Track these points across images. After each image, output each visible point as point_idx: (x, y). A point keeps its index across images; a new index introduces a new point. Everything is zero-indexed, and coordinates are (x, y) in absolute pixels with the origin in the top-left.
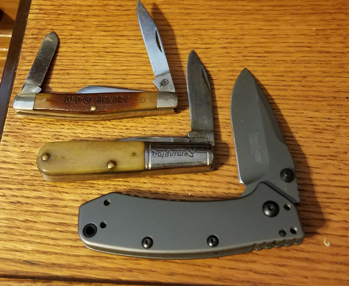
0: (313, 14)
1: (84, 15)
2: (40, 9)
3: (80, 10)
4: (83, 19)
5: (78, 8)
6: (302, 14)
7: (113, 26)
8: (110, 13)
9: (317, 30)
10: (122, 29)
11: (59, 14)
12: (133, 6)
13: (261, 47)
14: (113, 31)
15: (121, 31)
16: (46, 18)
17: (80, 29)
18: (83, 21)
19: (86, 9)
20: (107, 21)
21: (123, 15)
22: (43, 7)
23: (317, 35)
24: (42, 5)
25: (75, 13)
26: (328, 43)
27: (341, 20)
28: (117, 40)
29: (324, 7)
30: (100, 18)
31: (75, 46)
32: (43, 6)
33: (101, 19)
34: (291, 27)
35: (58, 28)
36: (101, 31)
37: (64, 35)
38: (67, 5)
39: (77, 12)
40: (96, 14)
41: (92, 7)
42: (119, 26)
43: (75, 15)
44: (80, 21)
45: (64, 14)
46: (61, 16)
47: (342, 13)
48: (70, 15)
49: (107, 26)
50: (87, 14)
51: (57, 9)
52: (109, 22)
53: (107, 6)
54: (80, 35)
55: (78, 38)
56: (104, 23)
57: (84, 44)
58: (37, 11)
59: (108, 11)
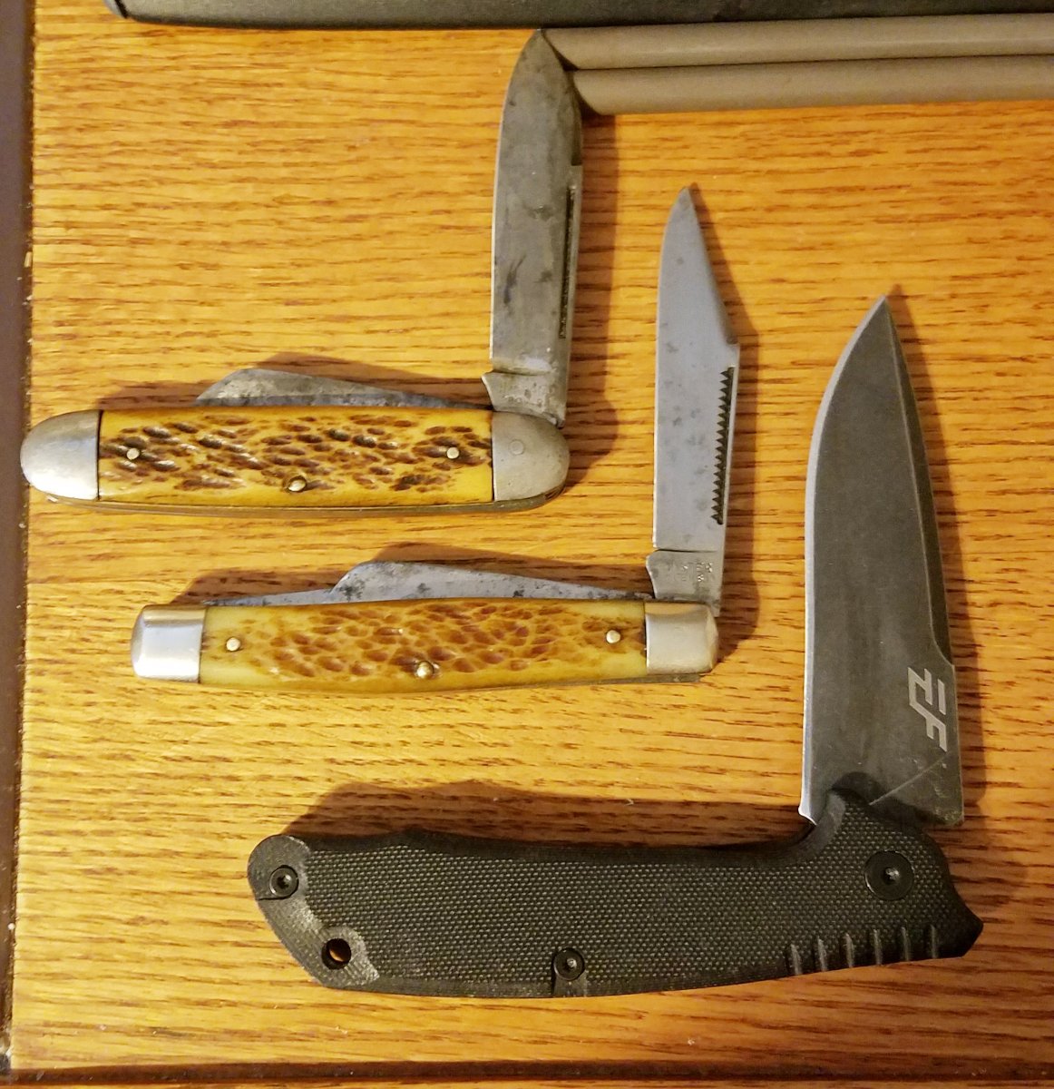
0: (943, 218)
1: (215, 243)
2: (68, 225)
3: (200, 225)
4: (213, 258)
5: (194, 215)
6: (910, 221)
7: (314, 282)
8: (296, 233)
9: (955, 278)
10: (345, 294)
11: (134, 242)
12: (372, 204)
13: (781, 346)
14: (317, 302)
15: (342, 299)
16: (93, 260)
17: (211, 296)
18: (215, 267)
19: (220, 219)
20: (293, 264)
21: (342, 239)
22: (75, 215)
23: (953, 296)
24: (72, 207)
25: (187, 236)
26: (985, 324)
27: (1028, 240)
28: (332, 333)
29: (982, 192)
30: (267, 251)
31: (201, 360)
32: (76, 213)
33: (273, 256)
34: (874, 271)
35: (138, 297)
36: (277, 301)
37: (162, 322)
38: (156, 206)
39: (190, 233)
40: (256, 237)
41: (237, 209)
42: (333, 283)
43: (185, 243)
44: (207, 266)
45: (149, 242)
46: (141, 250)
47: (1034, 212)
48: (169, 242)
49: (296, 284)
50: (225, 240)
51: (123, 220)
52: (299, 266)
53: (286, 204)
54: (211, 321)
55: (206, 329)
56: (283, 273)
57: (229, 354)
58: (59, 232)
59: (291, 225)
